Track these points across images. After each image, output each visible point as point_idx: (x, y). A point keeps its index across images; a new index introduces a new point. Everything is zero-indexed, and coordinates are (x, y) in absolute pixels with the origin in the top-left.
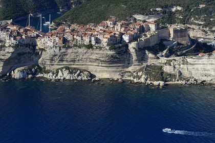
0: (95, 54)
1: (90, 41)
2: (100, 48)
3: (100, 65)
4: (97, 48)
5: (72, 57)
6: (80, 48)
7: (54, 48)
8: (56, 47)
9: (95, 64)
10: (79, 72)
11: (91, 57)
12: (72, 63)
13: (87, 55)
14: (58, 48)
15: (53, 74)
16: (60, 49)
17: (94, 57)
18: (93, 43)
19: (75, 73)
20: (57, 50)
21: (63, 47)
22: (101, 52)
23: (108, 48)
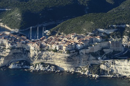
0: (58, 56)
1: (56, 48)
2: (61, 52)
3: (62, 62)
4: (59, 52)
5: (45, 57)
6: (50, 51)
7: (35, 51)
8: (36, 50)
9: (59, 61)
10: (49, 66)
11: (56, 57)
12: (46, 60)
13: (54, 56)
14: (37, 51)
15: (33, 66)
16: (38, 52)
17: (58, 57)
18: (57, 49)
19: (47, 66)
20: (36, 52)
21: (40, 50)
22: (62, 55)
23: (66, 52)
